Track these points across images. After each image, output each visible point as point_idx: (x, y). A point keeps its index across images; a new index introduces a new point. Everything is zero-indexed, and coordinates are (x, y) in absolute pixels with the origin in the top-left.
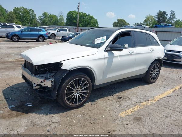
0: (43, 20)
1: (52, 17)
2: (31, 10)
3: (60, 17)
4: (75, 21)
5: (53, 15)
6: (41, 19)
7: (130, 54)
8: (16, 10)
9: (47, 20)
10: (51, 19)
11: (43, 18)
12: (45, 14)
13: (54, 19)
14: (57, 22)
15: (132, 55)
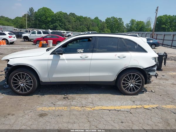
0: (130, 27)
1: (139, 23)
2: (120, 18)
3: (147, 23)
4: (164, 26)
5: (140, 21)
6: (128, 26)
7: (81, 58)
8: (108, 20)
9: (133, 27)
10: (138, 26)
11: (130, 25)
12: (132, 21)
13: (141, 25)
14: (143, 28)
15: (85, 59)
